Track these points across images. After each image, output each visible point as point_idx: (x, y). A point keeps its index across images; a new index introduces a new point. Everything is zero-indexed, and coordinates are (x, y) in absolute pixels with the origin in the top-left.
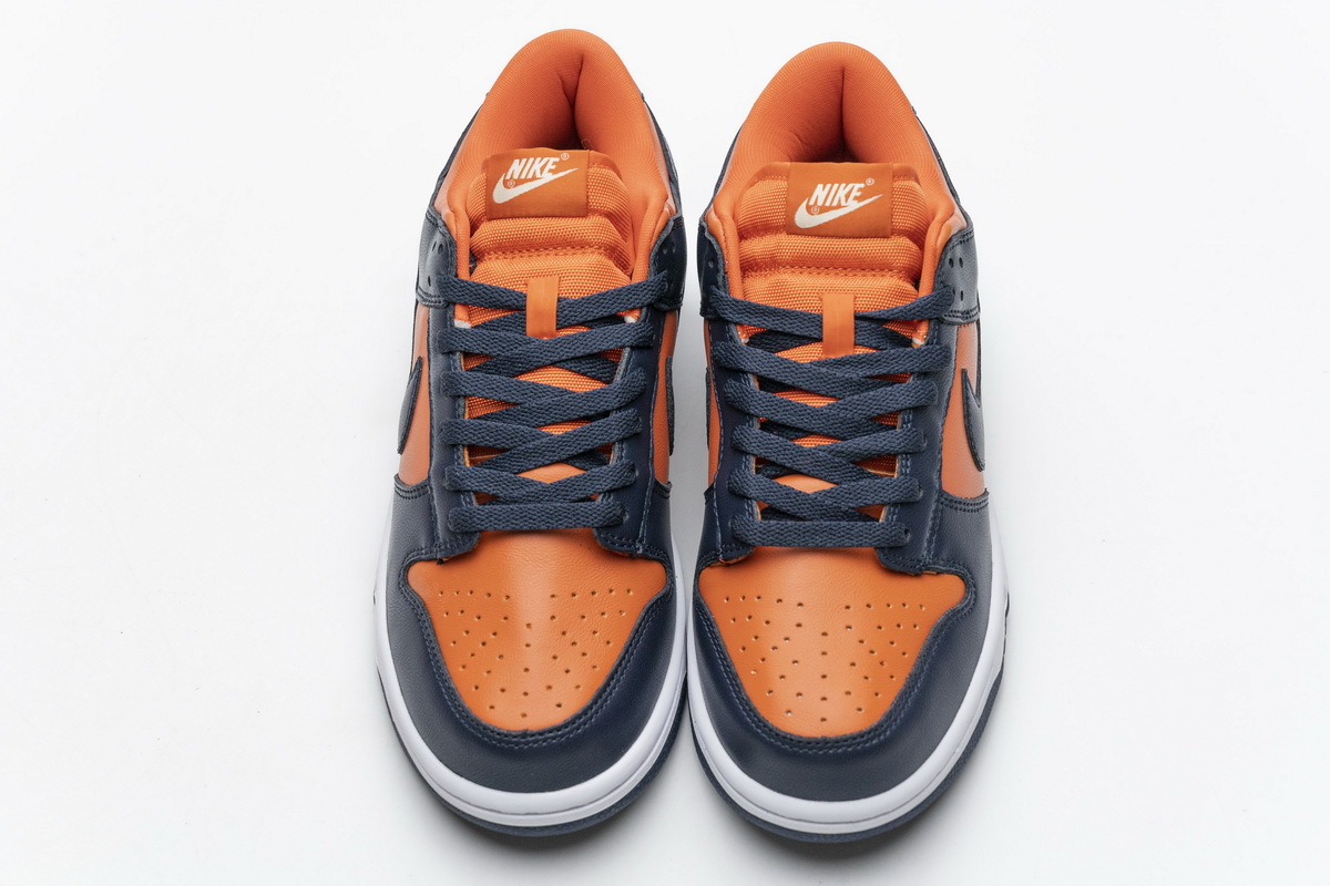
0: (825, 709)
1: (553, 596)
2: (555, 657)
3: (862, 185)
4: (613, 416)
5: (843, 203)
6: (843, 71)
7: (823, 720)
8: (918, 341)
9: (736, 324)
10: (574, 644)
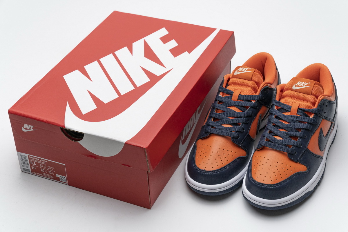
0: (265, 178)
1: (219, 148)
2: (215, 159)
3: (307, 83)
4: (243, 118)
5: (302, 86)
6: (320, 69)
7: (264, 180)
8: (311, 117)
9: (275, 105)
10: (220, 158)
